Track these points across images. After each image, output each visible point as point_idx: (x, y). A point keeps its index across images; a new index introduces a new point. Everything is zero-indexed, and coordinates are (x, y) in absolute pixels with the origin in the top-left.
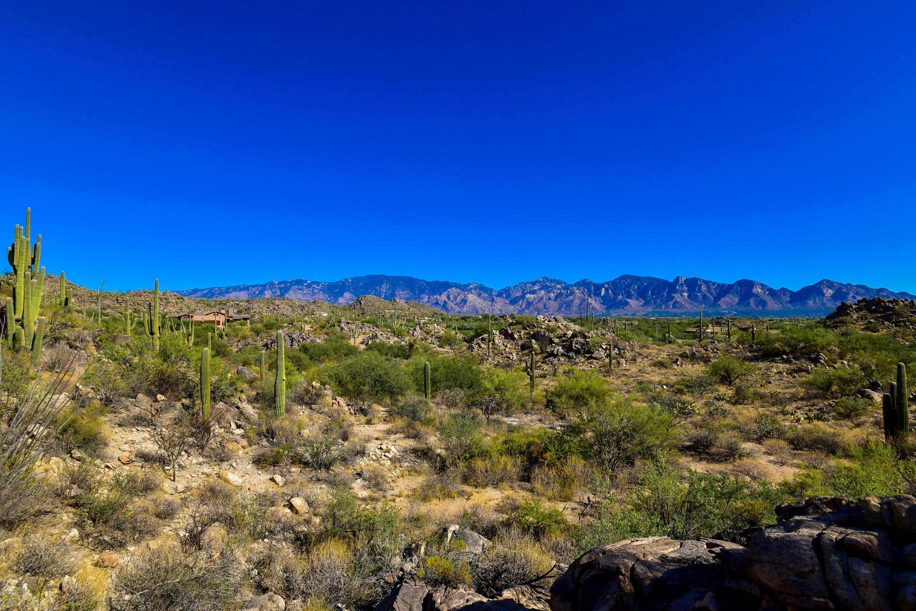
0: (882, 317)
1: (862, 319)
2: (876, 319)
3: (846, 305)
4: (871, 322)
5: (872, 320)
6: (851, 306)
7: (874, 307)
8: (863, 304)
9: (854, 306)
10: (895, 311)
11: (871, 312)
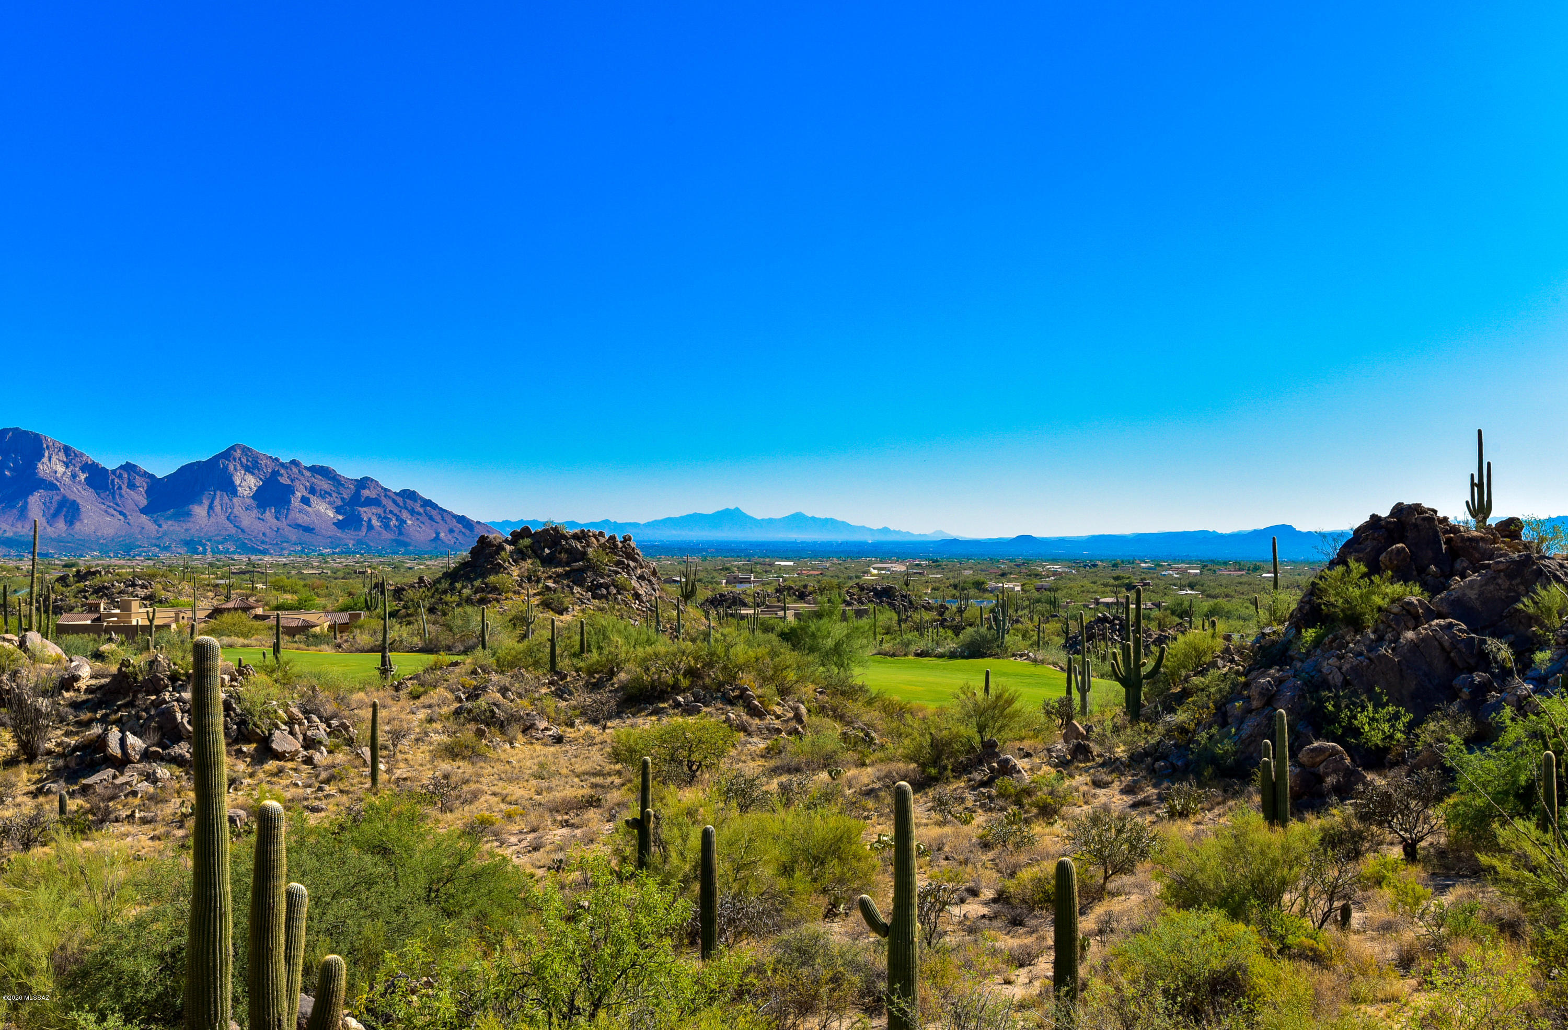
0: (567, 575)
1: (529, 580)
2: (557, 578)
3: (490, 544)
4: (548, 588)
5: (550, 584)
6: (500, 548)
7: (547, 551)
8: (527, 541)
9: (508, 548)
10: (589, 560)
11: (547, 562)
